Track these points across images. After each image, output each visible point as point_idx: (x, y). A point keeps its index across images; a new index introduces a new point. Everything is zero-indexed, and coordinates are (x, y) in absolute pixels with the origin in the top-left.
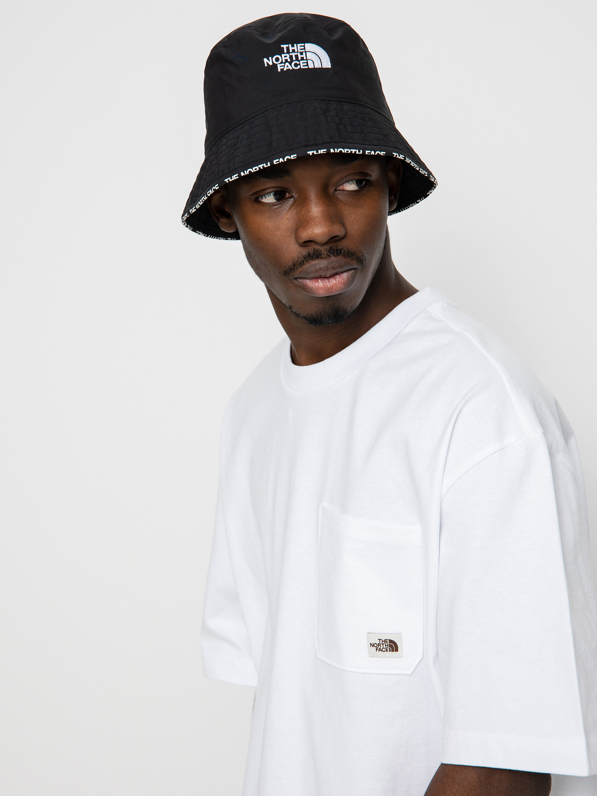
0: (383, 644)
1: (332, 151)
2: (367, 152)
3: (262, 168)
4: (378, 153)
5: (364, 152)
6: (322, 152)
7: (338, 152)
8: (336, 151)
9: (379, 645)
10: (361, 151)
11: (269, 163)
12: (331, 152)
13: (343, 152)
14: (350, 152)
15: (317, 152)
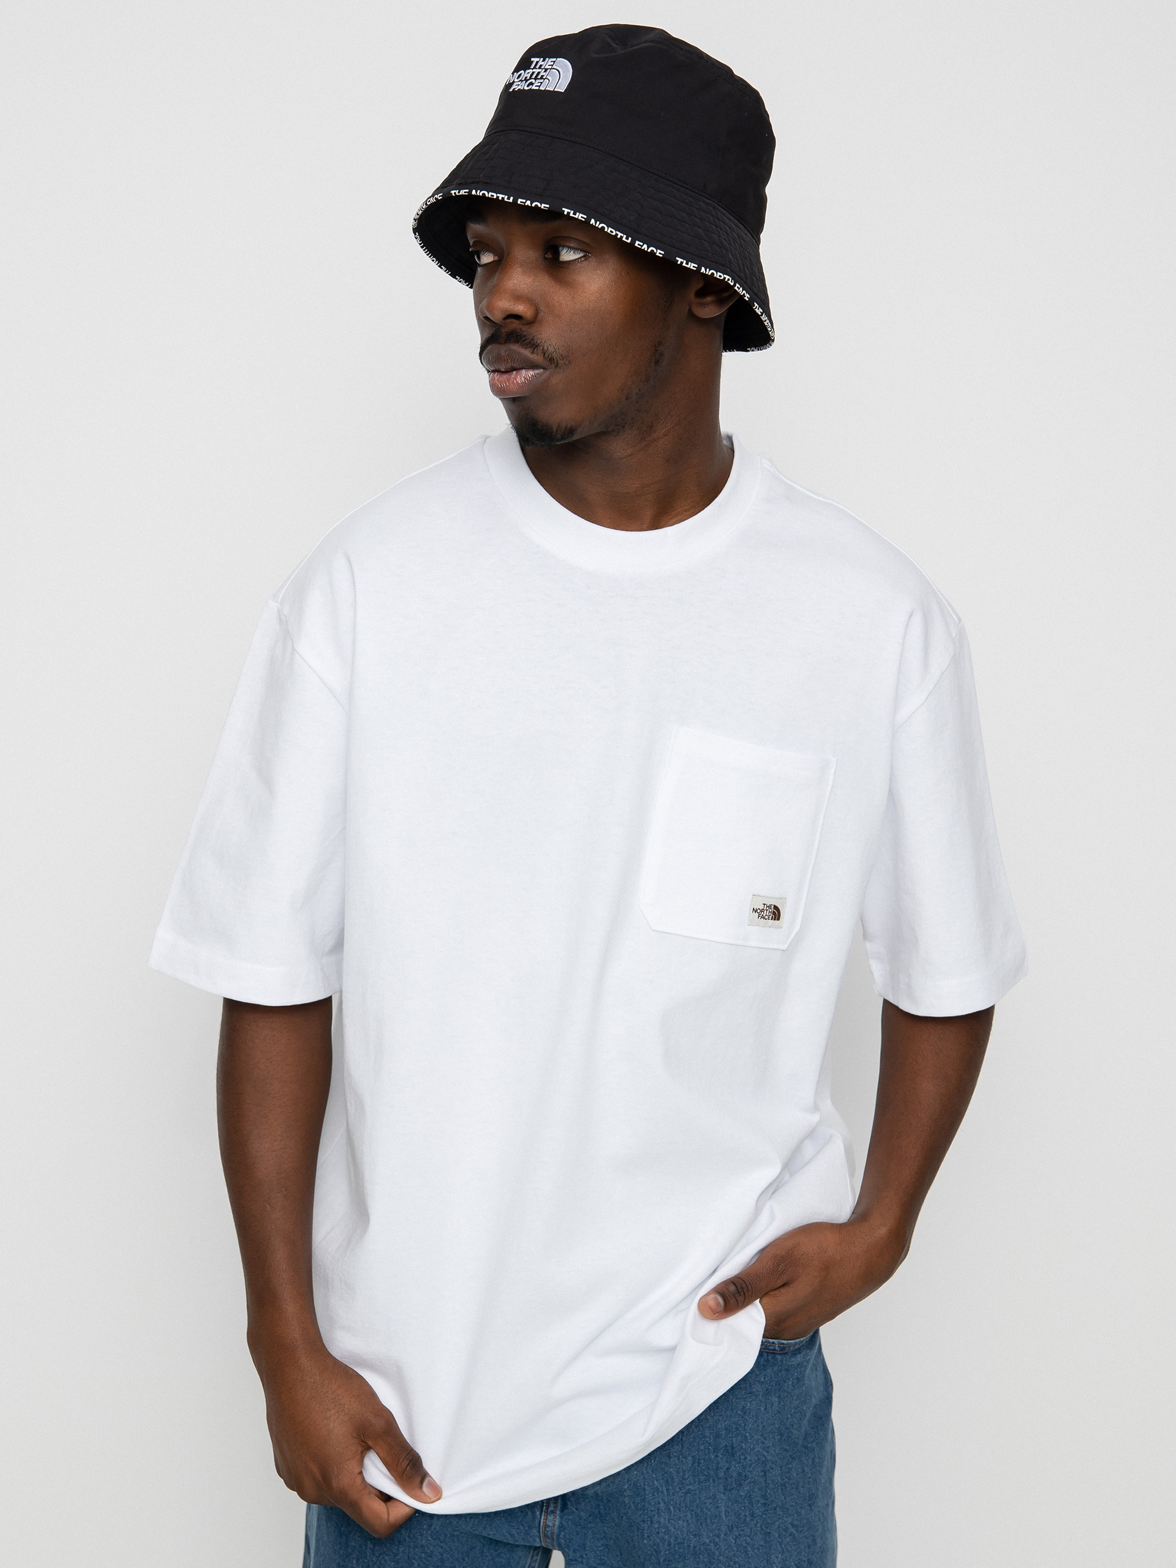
0: (767, 910)
1: (593, 221)
2: (637, 242)
3: (500, 198)
4: (652, 250)
5: (633, 242)
6: (580, 218)
7: (600, 227)
8: (597, 225)
9: (762, 911)
10: (630, 239)
11: (512, 198)
12: (591, 223)
13: (606, 230)
14: (614, 234)
15: (575, 214)
